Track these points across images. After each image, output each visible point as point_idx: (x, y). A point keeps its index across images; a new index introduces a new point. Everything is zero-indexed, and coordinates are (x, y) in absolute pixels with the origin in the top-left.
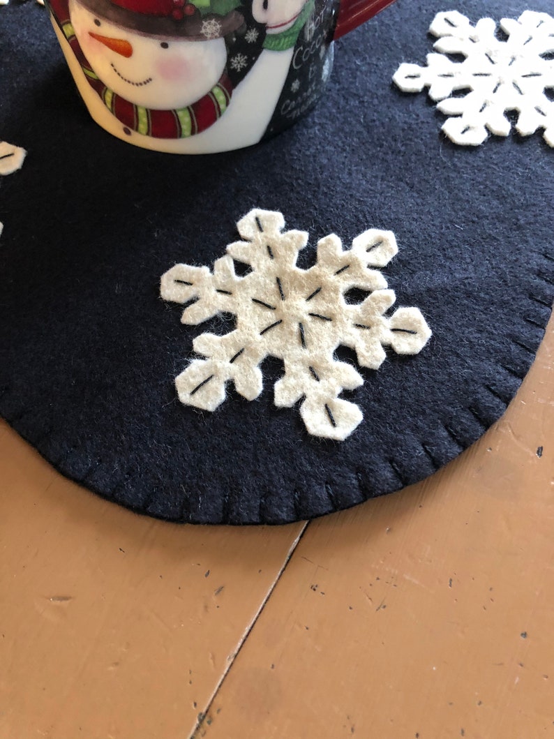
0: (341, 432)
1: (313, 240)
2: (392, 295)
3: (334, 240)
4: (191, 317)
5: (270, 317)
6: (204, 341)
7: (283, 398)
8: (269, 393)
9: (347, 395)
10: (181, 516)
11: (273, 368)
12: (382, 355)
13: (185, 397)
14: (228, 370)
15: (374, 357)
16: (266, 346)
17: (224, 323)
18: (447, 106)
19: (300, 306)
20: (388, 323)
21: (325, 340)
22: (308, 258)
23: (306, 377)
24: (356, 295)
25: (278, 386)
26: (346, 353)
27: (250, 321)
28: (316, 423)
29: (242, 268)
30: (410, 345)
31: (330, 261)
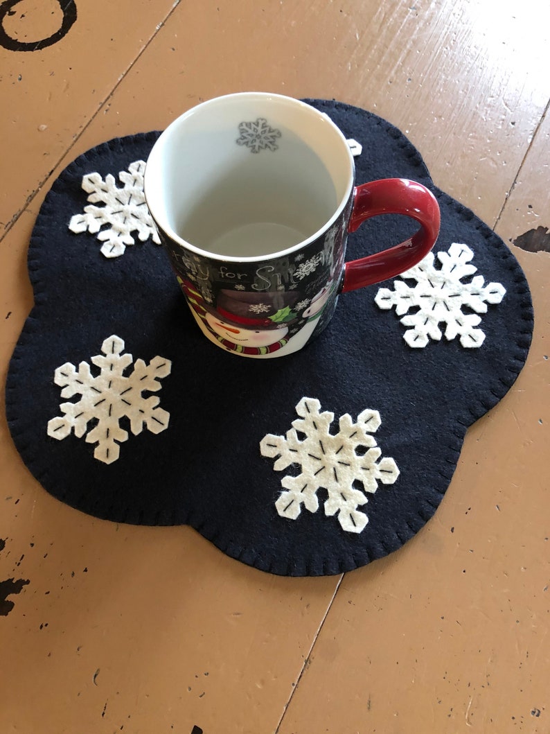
0: (358, 530)
1: (337, 417)
2: (379, 451)
3: (347, 416)
4: (279, 466)
5: (318, 464)
6: (287, 481)
7: (329, 512)
8: (322, 508)
9: (360, 508)
10: (288, 572)
11: (323, 494)
12: (376, 486)
13: (281, 513)
14: (301, 497)
15: (372, 487)
16: (318, 482)
17: (295, 470)
18: (406, 321)
19: (333, 458)
20: (378, 467)
21: (347, 478)
22: (335, 429)
23: (340, 500)
24: (361, 450)
25: (326, 504)
26: (358, 485)
27: (309, 467)
28: (346, 525)
29: (302, 436)
30: (390, 479)
31: (347, 429)
